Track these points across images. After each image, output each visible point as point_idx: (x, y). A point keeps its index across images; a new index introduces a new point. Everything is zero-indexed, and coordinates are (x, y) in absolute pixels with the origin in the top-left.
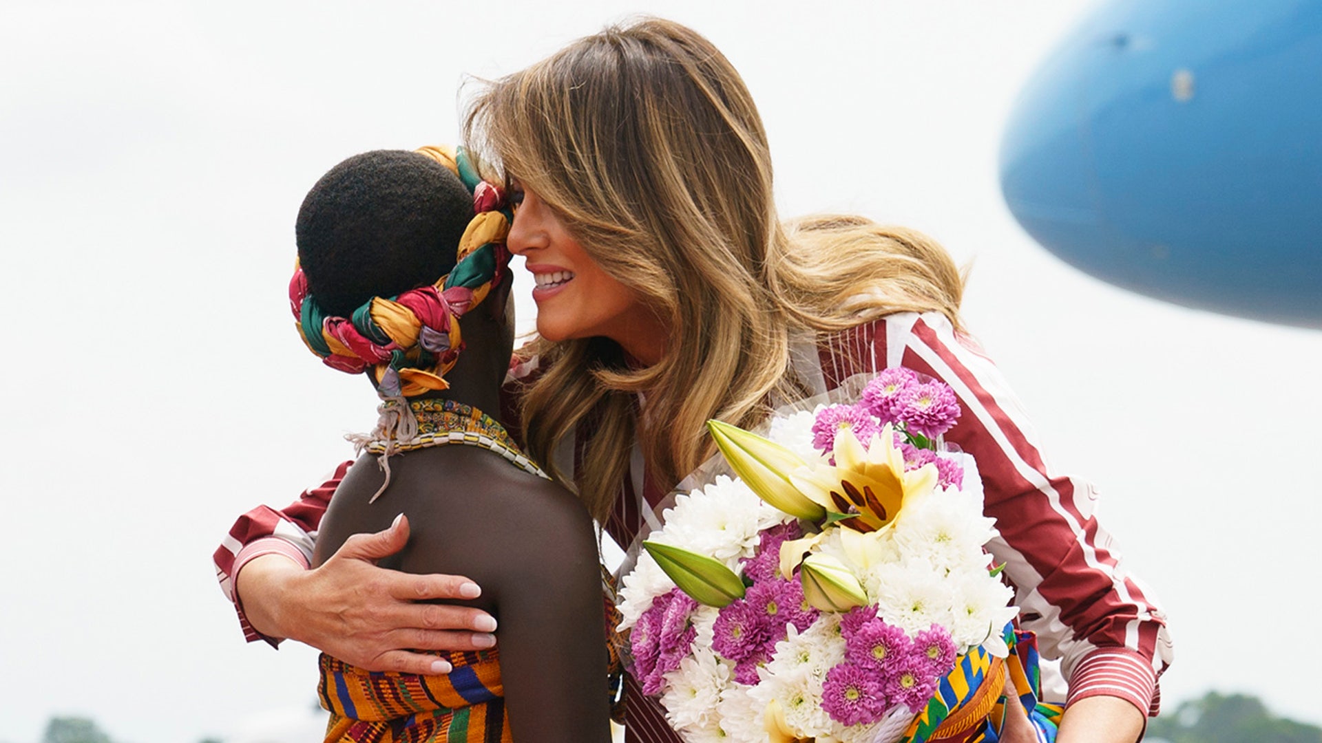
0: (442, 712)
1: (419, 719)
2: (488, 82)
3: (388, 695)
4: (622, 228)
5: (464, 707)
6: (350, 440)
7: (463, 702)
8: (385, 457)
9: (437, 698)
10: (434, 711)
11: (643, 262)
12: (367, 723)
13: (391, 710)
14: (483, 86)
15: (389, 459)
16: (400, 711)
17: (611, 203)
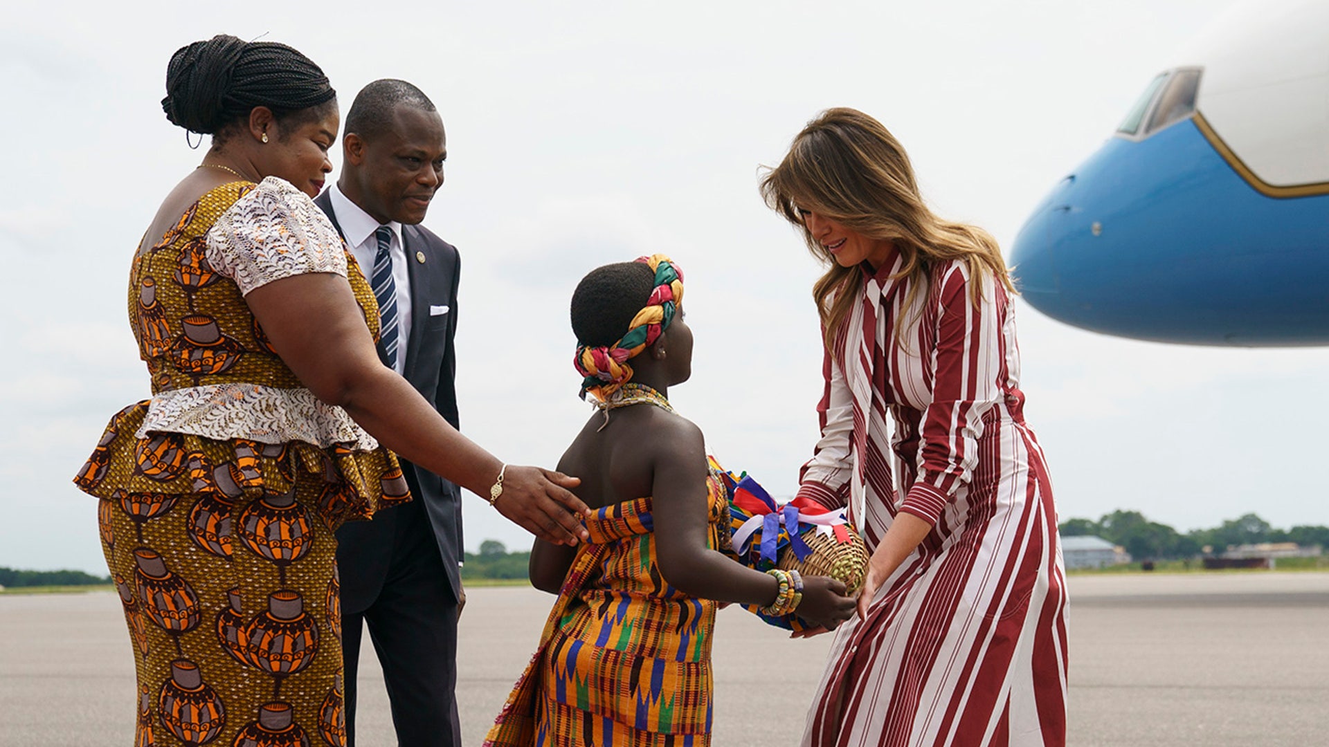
0: (635, 536)
1: (623, 541)
2: (771, 169)
3: (608, 528)
4: (866, 215)
5: (646, 533)
6: (591, 402)
7: (645, 531)
8: (606, 411)
9: (632, 529)
10: (631, 536)
11: (883, 226)
12: (597, 545)
13: (609, 537)
14: (769, 171)
15: (609, 412)
16: (614, 537)
17: (856, 205)
